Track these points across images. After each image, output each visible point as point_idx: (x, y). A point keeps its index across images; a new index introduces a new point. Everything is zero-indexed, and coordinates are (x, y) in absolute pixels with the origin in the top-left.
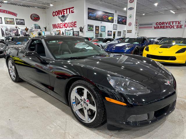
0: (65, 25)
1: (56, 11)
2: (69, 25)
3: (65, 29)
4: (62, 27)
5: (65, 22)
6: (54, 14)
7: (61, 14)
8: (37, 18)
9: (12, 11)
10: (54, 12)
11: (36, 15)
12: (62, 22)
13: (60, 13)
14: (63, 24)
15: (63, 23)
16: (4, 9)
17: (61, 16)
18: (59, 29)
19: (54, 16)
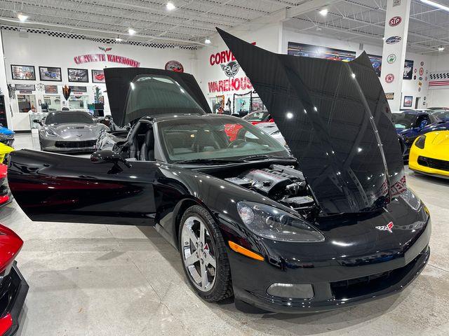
0: (234, 84)
1: (218, 54)
2: (243, 83)
3: (235, 92)
4: (227, 87)
5: (236, 77)
6: (213, 59)
7: (228, 60)
8: (179, 69)
9: (130, 58)
10: (213, 56)
11: (177, 63)
12: (228, 78)
13: (226, 57)
14: (231, 83)
15: (231, 78)
16: (116, 55)
17: (227, 63)
18: (221, 93)
19: (212, 64)
